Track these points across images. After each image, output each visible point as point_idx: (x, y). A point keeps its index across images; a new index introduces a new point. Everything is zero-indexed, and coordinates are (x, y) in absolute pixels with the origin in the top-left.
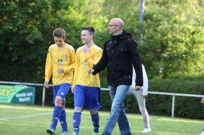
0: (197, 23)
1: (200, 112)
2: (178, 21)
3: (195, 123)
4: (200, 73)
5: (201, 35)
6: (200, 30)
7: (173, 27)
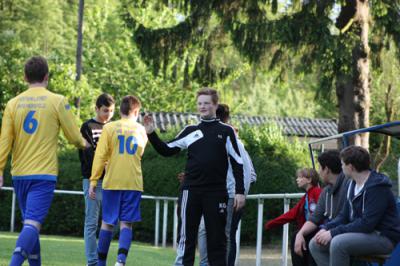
0: (57, 58)
1: (62, 221)
2: (21, 53)
3: (53, 242)
4: (63, 149)
5: (64, 78)
6: (63, 69)
7: (13, 63)
